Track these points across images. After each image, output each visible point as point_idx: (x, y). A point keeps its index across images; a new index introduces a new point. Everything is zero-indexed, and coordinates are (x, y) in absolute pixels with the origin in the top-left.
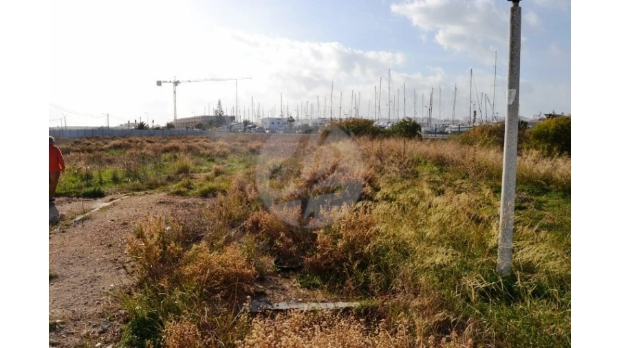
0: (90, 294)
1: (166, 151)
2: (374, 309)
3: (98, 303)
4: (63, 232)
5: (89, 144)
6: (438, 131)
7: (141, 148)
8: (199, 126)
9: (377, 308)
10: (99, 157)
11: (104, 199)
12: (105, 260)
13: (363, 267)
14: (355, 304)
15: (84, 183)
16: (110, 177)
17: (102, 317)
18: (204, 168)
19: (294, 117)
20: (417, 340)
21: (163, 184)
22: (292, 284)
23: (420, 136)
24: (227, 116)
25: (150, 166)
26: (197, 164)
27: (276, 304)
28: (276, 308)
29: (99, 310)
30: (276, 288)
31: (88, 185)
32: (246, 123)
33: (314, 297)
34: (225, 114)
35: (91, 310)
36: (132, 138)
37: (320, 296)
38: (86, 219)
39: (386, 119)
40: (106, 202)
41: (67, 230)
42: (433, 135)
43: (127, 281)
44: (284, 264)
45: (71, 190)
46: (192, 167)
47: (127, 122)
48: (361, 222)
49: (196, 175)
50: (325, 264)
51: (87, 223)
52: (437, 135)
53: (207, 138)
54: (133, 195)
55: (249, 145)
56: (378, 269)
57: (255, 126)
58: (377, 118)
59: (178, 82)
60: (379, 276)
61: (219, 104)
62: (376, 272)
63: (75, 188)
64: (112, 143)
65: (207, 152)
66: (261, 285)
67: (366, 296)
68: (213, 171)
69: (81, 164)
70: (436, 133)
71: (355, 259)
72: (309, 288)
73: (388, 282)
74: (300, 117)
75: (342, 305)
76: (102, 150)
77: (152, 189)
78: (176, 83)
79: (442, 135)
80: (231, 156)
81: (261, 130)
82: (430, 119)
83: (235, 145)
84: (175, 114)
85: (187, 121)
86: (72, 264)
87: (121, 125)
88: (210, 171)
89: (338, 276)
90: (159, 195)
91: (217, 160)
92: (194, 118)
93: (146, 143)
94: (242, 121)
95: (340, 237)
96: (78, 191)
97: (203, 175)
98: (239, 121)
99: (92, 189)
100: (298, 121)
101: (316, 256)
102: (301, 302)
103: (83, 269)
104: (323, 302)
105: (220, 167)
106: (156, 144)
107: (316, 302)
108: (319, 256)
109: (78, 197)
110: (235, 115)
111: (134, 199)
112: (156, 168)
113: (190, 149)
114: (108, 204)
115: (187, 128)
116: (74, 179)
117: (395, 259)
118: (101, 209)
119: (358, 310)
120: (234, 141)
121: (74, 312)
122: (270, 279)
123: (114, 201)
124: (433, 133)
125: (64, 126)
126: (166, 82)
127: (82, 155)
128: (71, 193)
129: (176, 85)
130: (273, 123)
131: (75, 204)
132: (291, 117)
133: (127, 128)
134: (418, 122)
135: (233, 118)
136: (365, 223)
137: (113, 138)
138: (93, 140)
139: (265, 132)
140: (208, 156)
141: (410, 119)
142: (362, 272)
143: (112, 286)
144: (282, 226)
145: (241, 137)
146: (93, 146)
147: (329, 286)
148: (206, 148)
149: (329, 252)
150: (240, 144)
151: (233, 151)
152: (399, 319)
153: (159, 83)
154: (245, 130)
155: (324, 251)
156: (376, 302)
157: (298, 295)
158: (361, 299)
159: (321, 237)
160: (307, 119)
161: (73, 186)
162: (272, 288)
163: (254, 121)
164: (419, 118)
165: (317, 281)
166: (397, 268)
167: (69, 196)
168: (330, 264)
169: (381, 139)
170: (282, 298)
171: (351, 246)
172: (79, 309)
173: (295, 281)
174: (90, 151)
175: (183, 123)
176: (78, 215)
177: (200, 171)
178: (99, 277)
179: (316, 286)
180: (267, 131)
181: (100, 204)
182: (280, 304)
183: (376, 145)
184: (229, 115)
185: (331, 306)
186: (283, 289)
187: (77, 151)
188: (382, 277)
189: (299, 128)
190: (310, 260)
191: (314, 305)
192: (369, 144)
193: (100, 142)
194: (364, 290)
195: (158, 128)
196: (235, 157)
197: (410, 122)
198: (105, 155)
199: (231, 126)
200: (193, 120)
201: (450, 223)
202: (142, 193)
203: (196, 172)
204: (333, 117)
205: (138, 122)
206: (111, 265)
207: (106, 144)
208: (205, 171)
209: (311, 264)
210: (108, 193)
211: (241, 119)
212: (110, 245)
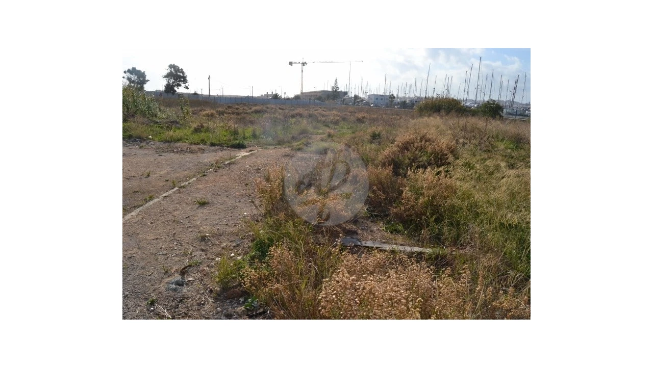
0: (230, 218)
1: (293, 116)
2: (443, 257)
3: (235, 225)
4: (216, 172)
5: (238, 109)
6: (518, 113)
7: (274, 113)
8: (320, 98)
9: (446, 256)
10: (244, 118)
11: (245, 150)
12: (242, 195)
13: (438, 221)
14: (428, 250)
15: (232, 138)
16: (251, 134)
17: (237, 235)
18: (321, 131)
19: (395, 95)
20: (478, 289)
21: (288, 142)
22: (379, 228)
23: (501, 116)
24: (341, 91)
25: (279, 128)
26: (315, 128)
27: (365, 242)
28: (364, 245)
29: (234, 230)
30: (366, 230)
31: (236, 139)
32: (356, 97)
33: (395, 240)
34: (340, 90)
35: (230, 230)
36: (268, 106)
37: (400, 240)
38: (231, 164)
39: (473, 101)
40: (247, 152)
41: (218, 171)
42: (514, 117)
43: (255, 212)
44: (374, 211)
45: (223, 142)
46: (310, 129)
47: (266, 94)
48: (441, 184)
49: (314, 136)
50: (407, 215)
51: (232, 167)
52: (517, 117)
53: (325, 108)
54: (266, 148)
55: (357, 115)
56: (451, 224)
57: (362, 101)
58: (465, 99)
59: (305, 63)
60: (451, 230)
61: (336, 82)
62: (448, 226)
63: (226, 140)
64: (254, 108)
65: (324, 119)
66: (354, 225)
67: (438, 245)
68: (327, 134)
69: (231, 123)
70: (516, 115)
71: (432, 214)
72: (392, 232)
73: (458, 236)
74: (399, 96)
75: (417, 249)
76: (246, 113)
77: (279, 144)
78: (304, 64)
79: (521, 117)
80: (341, 124)
81: (367, 104)
82: (513, 103)
83: (345, 115)
84: (302, 88)
85: (310, 94)
86: (219, 195)
87: (262, 95)
88: (324, 134)
89: (416, 226)
90: (285, 150)
91: (331, 125)
92: (316, 92)
93: (278, 110)
94: (353, 96)
95: (422, 194)
96: (227, 142)
97: (319, 137)
98: (350, 96)
99: (238, 142)
100: (398, 97)
101: (400, 208)
102: (384, 243)
103: (226, 199)
104: (402, 245)
105: (332, 131)
106: (287, 111)
107: (396, 244)
108: (403, 208)
109: (228, 147)
110: (347, 91)
111: (266, 151)
112: (284, 129)
113: (310, 116)
114: (248, 154)
115: (310, 99)
116: (226, 134)
117: (466, 218)
118: (242, 157)
119: (430, 255)
120: (345, 111)
121: (218, 229)
122: (362, 222)
123: (252, 152)
124: (514, 115)
125: (221, 94)
126: (295, 63)
127: (232, 116)
128: (223, 143)
129: (304, 65)
130: (377, 99)
131: (225, 152)
132: (392, 95)
133: (266, 97)
134: (501, 104)
135: (346, 93)
136: (444, 185)
137: (256, 105)
138: (241, 105)
139: (370, 106)
140: (324, 122)
141: (494, 101)
142: (437, 225)
143: (245, 214)
144: (376, 182)
145: (351, 109)
146: (240, 111)
147: (408, 233)
148: (323, 116)
149: (411, 206)
150: (349, 114)
151: (344, 119)
152: (464, 269)
153: (291, 64)
154: (354, 103)
155: (407, 204)
156: (447, 251)
157: (383, 237)
158: (434, 247)
159: (407, 193)
160: (405, 97)
161: (225, 139)
162: (362, 229)
163: (362, 96)
164: (503, 101)
165: (400, 227)
166: (468, 226)
167: (222, 146)
168: (411, 216)
169: (467, 116)
170: (370, 238)
171: (430, 203)
172: (222, 228)
173: (381, 226)
174: (238, 114)
175: (307, 96)
176: (227, 160)
177: (317, 134)
178: (237, 206)
179: (397, 231)
180: (372, 105)
181: (243, 153)
182: (367, 242)
183: (462, 121)
184: (343, 91)
185: (408, 249)
186: (371, 231)
187: (229, 113)
188: (454, 232)
189: (398, 103)
190: (395, 210)
191: (394, 246)
192: (456, 120)
193: (246, 108)
194: (437, 240)
195: (288, 99)
196: (344, 124)
197: (494, 104)
198: (249, 118)
199: (344, 100)
200: (315, 94)
201: (519, 193)
202: (272, 147)
203: (313, 134)
204: (427, 96)
205: (274, 93)
206: (246, 198)
207: (250, 109)
208: (321, 134)
209: (396, 214)
210: (248, 146)
211: (352, 95)
212: (247, 184)
